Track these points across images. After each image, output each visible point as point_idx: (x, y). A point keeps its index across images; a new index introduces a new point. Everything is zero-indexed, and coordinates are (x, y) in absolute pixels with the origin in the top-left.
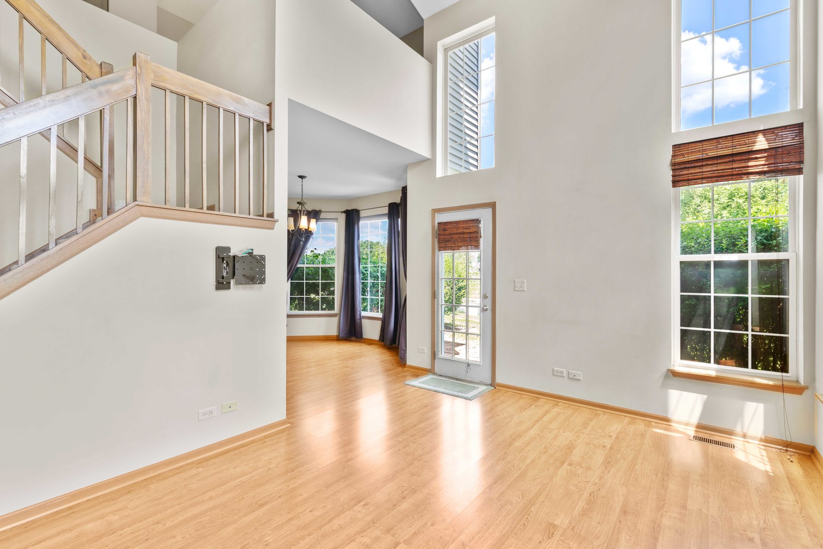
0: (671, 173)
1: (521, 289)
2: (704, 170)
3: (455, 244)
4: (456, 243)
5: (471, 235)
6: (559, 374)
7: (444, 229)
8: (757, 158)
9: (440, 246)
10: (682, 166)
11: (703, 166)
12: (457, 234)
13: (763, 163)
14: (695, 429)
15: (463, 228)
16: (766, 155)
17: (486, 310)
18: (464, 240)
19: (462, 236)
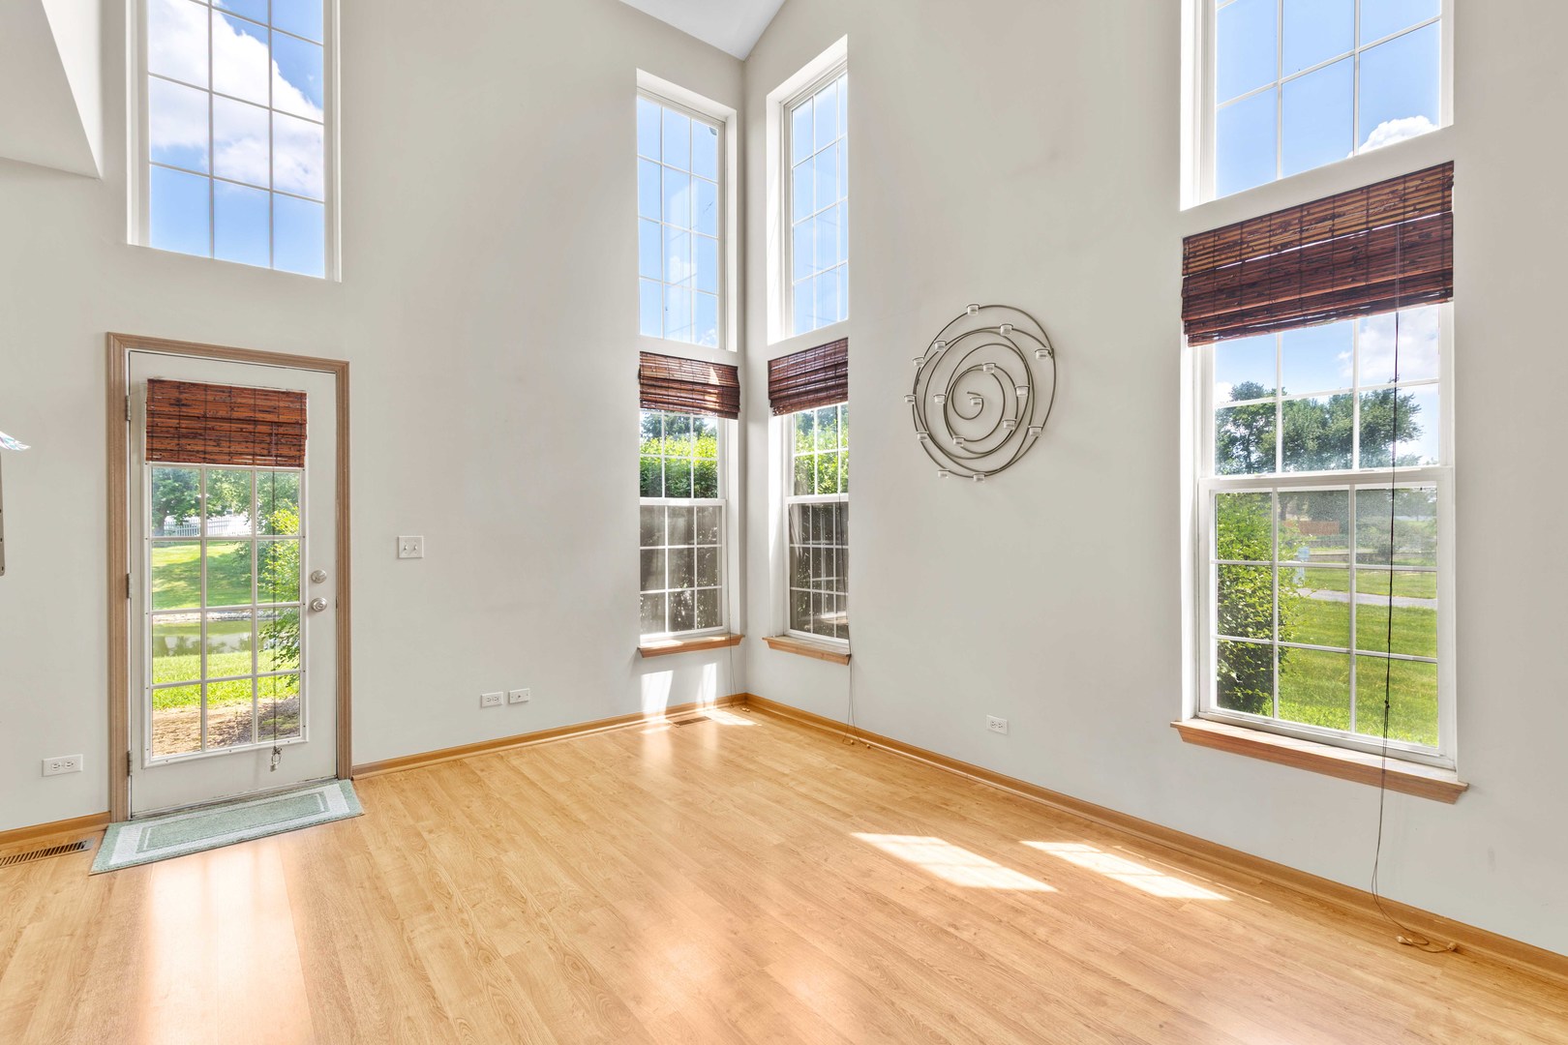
0: (638, 388)
1: (414, 555)
2: (670, 393)
3: (218, 445)
4: (224, 444)
5: (281, 430)
6: (492, 703)
7: (179, 400)
8: (710, 393)
9: (155, 446)
10: (650, 382)
11: (668, 388)
12: (230, 420)
13: (714, 399)
14: (665, 716)
15: (254, 408)
16: (716, 391)
17: (322, 608)
18: (253, 439)
19: (250, 427)
